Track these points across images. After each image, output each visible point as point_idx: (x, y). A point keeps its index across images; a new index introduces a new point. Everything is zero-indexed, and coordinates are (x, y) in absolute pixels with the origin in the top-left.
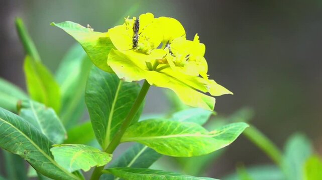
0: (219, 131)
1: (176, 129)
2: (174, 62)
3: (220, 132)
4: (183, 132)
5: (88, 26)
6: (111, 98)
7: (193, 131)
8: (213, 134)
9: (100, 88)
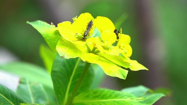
0: (143, 98)
1: (113, 96)
2: (102, 46)
3: (145, 98)
4: (118, 97)
5: (52, 23)
6: (69, 74)
7: (126, 97)
8: (139, 100)
9: (62, 67)
